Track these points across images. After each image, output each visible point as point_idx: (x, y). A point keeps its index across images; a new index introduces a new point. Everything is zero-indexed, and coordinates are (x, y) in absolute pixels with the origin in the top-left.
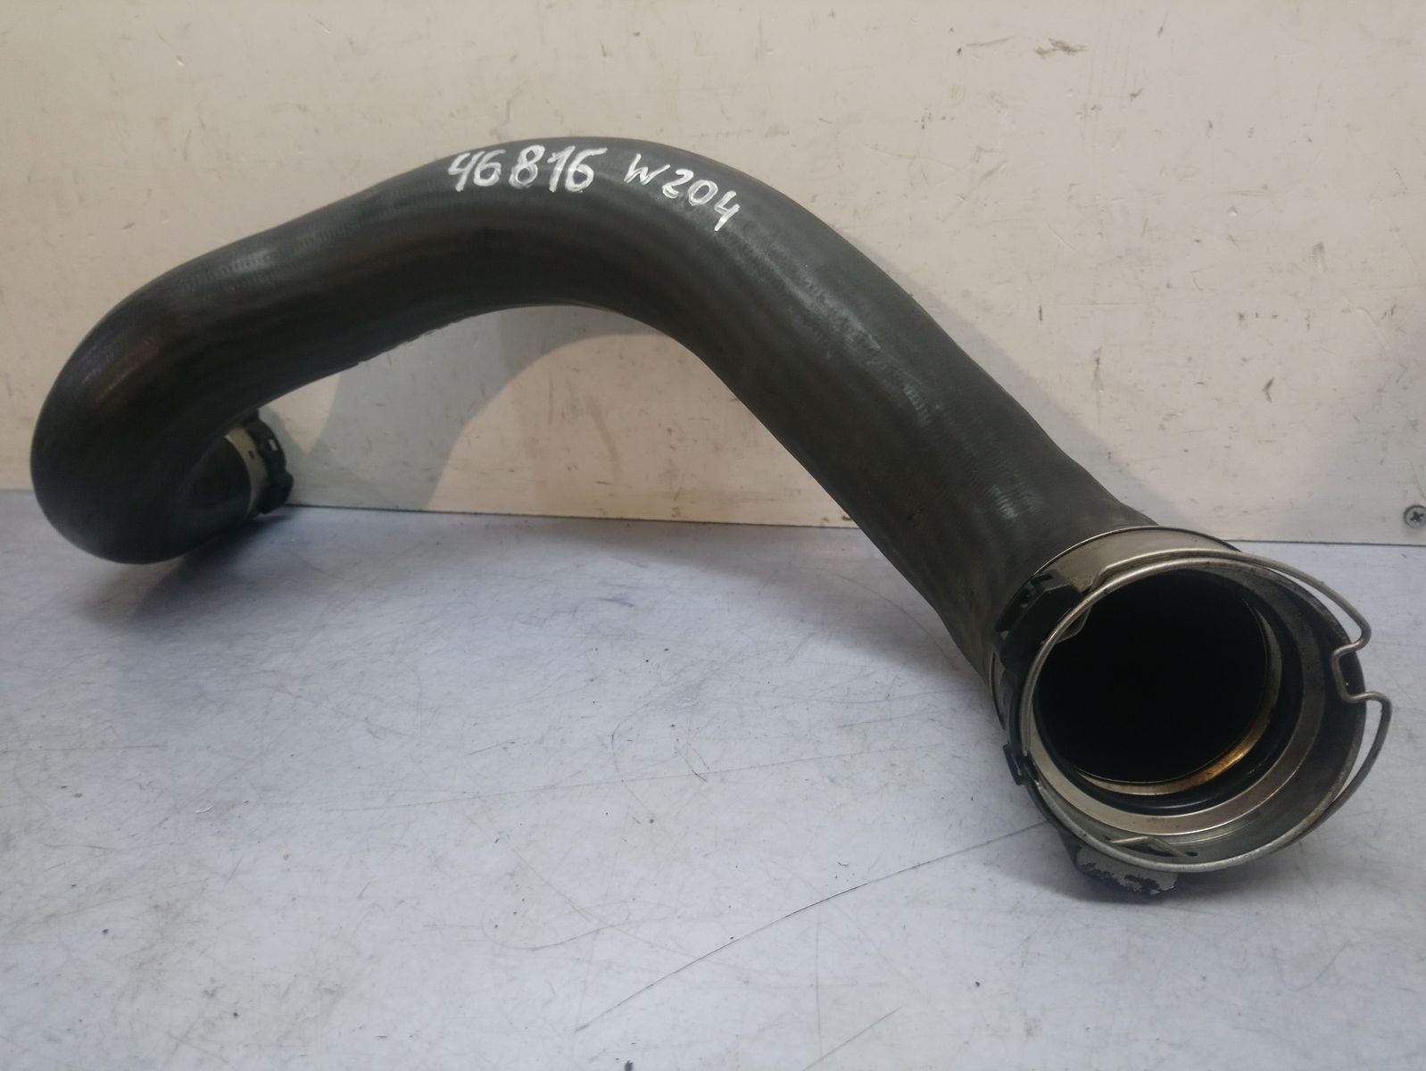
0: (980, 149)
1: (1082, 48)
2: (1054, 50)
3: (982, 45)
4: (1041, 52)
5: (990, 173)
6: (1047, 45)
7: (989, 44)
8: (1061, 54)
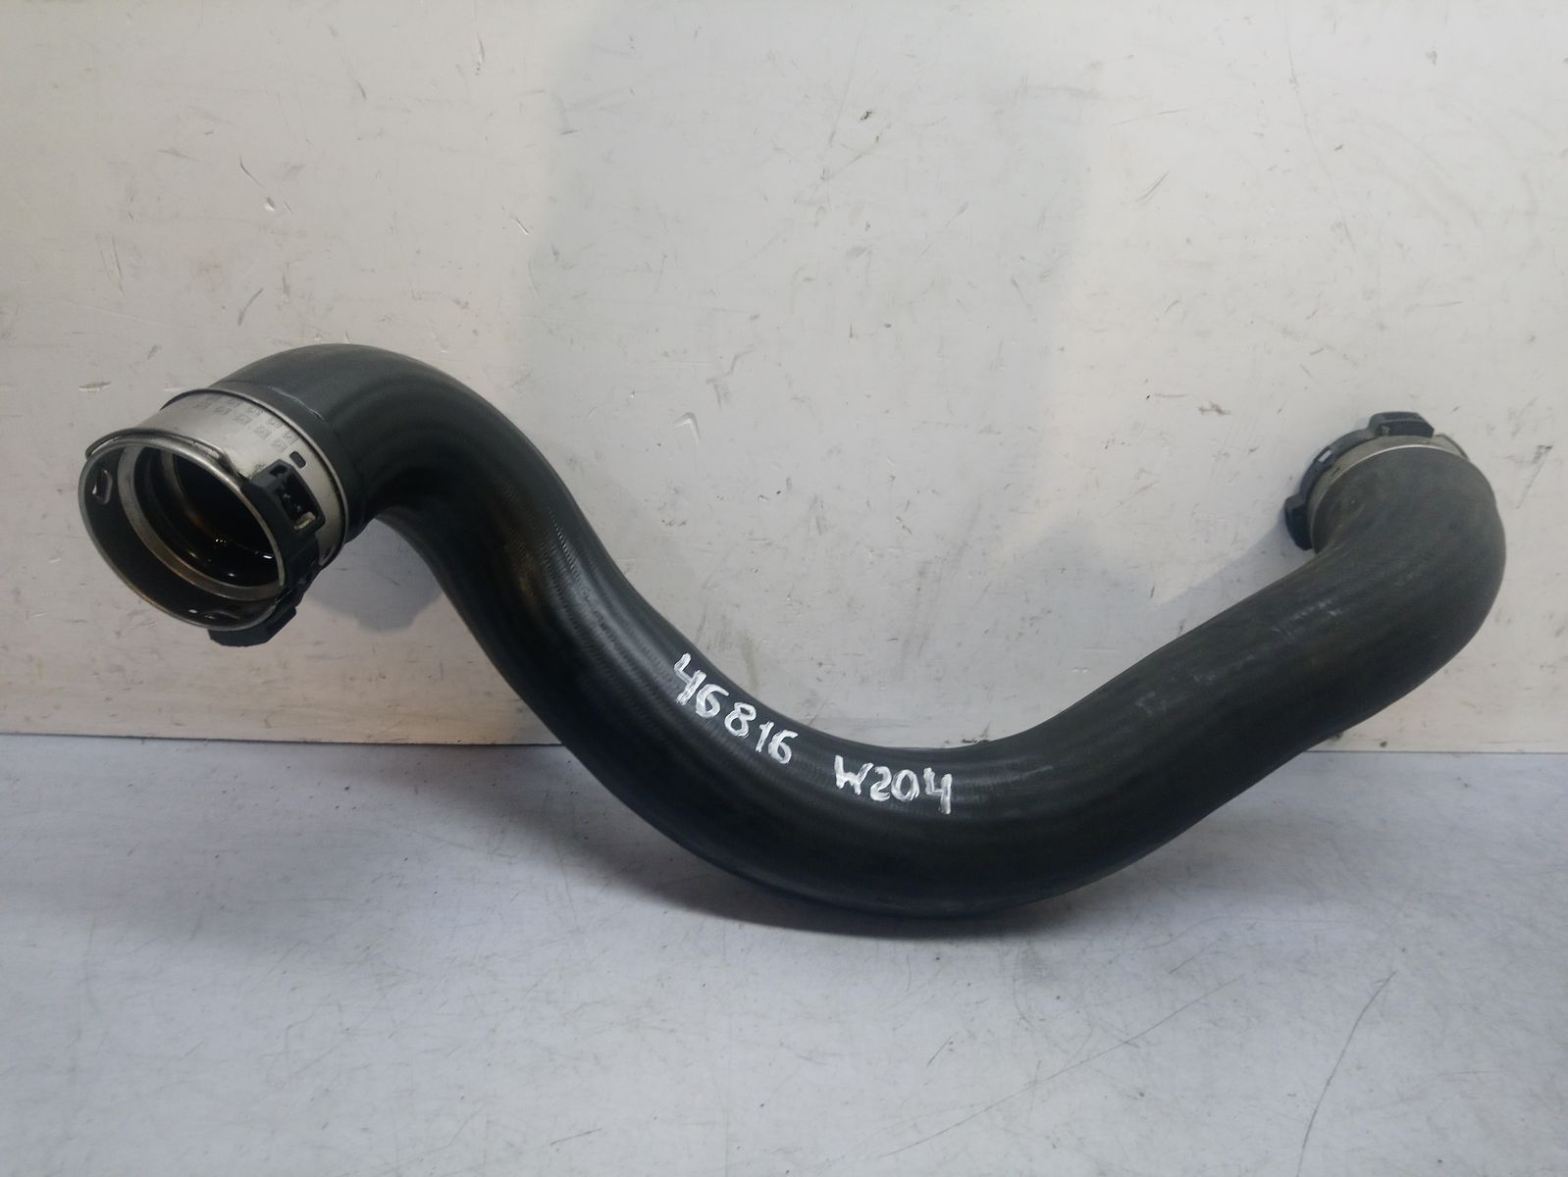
0: (1142, 470)
1: (1229, 413)
2: (1210, 410)
3: (1164, 396)
4: (1202, 410)
5: (1145, 488)
6: (1207, 406)
7: (1170, 396)
8: (1215, 414)
